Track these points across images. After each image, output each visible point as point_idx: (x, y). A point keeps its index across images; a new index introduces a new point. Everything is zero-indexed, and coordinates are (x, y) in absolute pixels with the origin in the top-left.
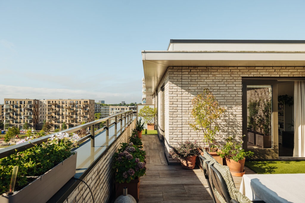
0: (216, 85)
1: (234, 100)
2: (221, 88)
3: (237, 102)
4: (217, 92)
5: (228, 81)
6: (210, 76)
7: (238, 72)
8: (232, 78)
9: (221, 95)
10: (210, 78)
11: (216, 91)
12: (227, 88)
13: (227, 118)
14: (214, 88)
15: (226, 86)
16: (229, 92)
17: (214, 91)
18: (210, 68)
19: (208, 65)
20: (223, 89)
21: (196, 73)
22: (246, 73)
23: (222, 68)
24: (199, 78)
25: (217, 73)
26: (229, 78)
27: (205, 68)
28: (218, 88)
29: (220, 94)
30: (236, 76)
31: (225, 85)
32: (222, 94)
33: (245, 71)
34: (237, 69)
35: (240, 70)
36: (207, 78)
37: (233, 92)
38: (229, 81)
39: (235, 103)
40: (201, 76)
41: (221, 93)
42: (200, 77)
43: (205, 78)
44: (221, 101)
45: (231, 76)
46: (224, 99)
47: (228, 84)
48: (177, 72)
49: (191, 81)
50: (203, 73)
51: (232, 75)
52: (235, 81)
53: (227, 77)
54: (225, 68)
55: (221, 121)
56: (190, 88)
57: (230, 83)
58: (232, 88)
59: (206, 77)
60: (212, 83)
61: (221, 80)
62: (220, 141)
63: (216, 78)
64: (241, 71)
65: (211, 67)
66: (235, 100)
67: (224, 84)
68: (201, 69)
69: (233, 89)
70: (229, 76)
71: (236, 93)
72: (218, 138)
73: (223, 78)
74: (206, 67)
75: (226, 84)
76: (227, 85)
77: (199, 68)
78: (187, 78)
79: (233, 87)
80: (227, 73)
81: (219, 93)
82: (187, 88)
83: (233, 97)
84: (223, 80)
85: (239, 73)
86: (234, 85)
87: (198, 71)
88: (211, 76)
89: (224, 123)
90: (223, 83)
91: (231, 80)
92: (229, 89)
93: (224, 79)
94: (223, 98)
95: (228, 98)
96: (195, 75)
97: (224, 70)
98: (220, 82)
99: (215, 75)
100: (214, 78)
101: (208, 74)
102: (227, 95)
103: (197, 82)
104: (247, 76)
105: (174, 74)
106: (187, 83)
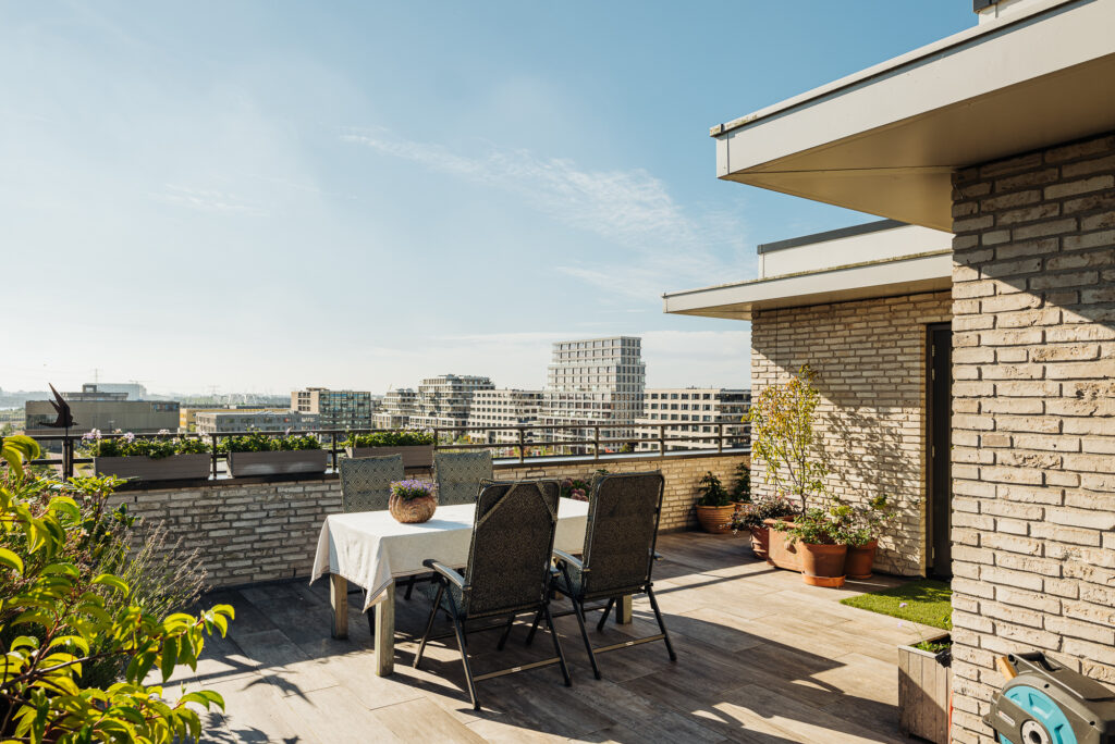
0: (852, 353)
1: (899, 395)
2: (864, 360)
3: (906, 400)
4: (856, 370)
5: (882, 338)
6: (838, 327)
7: (909, 311)
8: (892, 329)
9: (864, 381)
10: (839, 333)
11: (852, 367)
12: (880, 359)
13: (878, 444)
14: (847, 360)
15: (877, 355)
16: (885, 370)
17: (848, 367)
18: (838, 306)
19: (834, 300)
20: (870, 363)
21: (806, 324)
22: (932, 312)
23: (868, 303)
24: (813, 336)
25: (854, 319)
26: (884, 331)
27: (827, 307)
28: (858, 360)
29: (861, 377)
30: (905, 321)
31: (874, 352)
32: (867, 378)
33: (930, 304)
34: (909, 302)
35: (914, 303)
36: (832, 335)
37: (895, 369)
38: (886, 337)
39: (900, 402)
40: (818, 329)
41: (865, 374)
42: (815, 332)
43: (826, 335)
44: (866, 395)
45: (891, 325)
46: (872, 391)
47: (883, 347)
48: (767, 323)
49: (795, 346)
50: (823, 322)
51: (894, 322)
52: (902, 339)
53: (880, 326)
54: (876, 302)
55: (863, 451)
56: (793, 362)
57: (888, 344)
58: (892, 358)
59: (829, 332)
60: (842, 347)
61: (864, 338)
62: (859, 506)
63: (853, 332)
64: (919, 306)
65: (840, 302)
66: (902, 392)
67: (872, 348)
68: (817, 312)
69: (895, 361)
70: (886, 323)
71: (904, 373)
72: (857, 498)
73: (870, 331)
74: (829, 304)
75: (878, 349)
76: (881, 352)
77: (812, 309)
78: (788, 338)
79: (895, 355)
80: (881, 317)
81: (858, 373)
82: (787, 363)
83: (896, 384)
84: (868, 336)
85: (913, 313)
86: (899, 350)
87: (811, 316)
88: (841, 327)
89: (871, 458)
90: (869, 345)
91: (890, 334)
92: (884, 362)
93: (873, 334)
94: (869, 388)
95: (884, 387)
96: (804, 327)
97: (874, 310)
98: (861, 342)
99: (849, 324)
100: (847, 333)
101: (834, 325)
102: (880, 380)
103: (809, 346)
104: (938, 319)
105: (762, 331)
106: (787, 350)
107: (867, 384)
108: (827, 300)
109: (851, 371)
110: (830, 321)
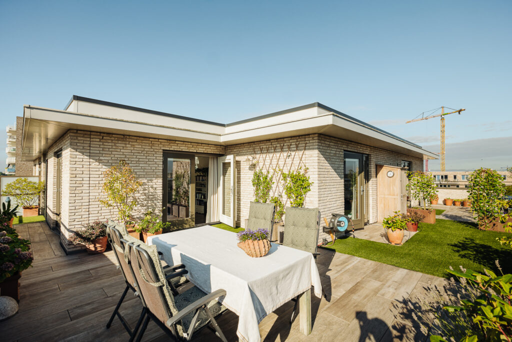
0: (135, 157)
1: (154, 173)
2: (140, 160)
3: (157, 175)
4: (136, 163)
5: (148, 152)
6: (127, 146)
7: (159, 144)
8: (152, 150)
9: (140, 168)
10: (128, 148)
11: (135, 162)
12: (147, 160)
13: (147, 192)
14: (132, 159)
15: (146, 158)
16: (149, 164)
17: (132, 162)
18: (128, 137)
19: (126, 134)
20: (143, 161)
21: (110, 141)
22: (166, 146)
23: (142, 139)
24: (114, 147)
25: (136, 143)
26: (149, 150)
27: (122, 137)
28: (137, 160)
29: (139, 166)
30: (157, 148)
31: (145, 157)
32: (142, 167)
33: (166, 144)
34: (159, 141)
35: (161, 142)
36: (124, 148)
37: (153, 164)
38: (150, 152)
39: (155, 176)
40: (117, 145)
41: (140, 165)
42: (115, 146)
43: (122, 148)
44: (141, 173)
45: (152, 148)
46: (144, 172)
47: (149, 156)
48: (83, 137)
49: (103, 150)
50: (119, 142)
51: (153, 147)
52: (156, 154)
53: (147, 148)
54: (146, 139)
55: (140, 195)
56: (101, 158)
57: (151, 155)
58: (152, 160)
59: (123, 147)
60: (130, 154)
61: (141, 152)
62: (138, 216)
63: (135, 149)
64: (162, 143)
65: (129, 136)
66: (156, 172)
67: (144, 156)
68: (117, 138)
69: (154, 161)
70: (150, 147)
71: (157, 166)
72: (136, 214)
73: (143, 149)
74: (124, 135)
75: (146, 156)
76: (148, 157)
77: (114, 136)
78: (98, 146)
79: (154, 159)
80: (148, 145)
81: (138, 165)
82: (97, 158)
83: (154, 170)
84: (143, 151)
85: (160, 146)
86: (155, 158)
87: (113, 139)
88: (130, 146)
89: (143, 197)
90: (143, 154)
91: (151, 151)
92: (149, 161)
93: (144, 151)
94: (142, 170)
95: (148, 171)
96: (109, 143)
97: (144, 141)
98: (139, 153)
99: (133, 145)
100: (132, 148)
101: (126, 144)
102: (147, 168)
103: (112, 151)
104: (168, 149)
105: (79, 140)
106: (98, 152)
107: (142, 169)
108: (122, 133)
109: (134, 164)
110: (124, 142)
